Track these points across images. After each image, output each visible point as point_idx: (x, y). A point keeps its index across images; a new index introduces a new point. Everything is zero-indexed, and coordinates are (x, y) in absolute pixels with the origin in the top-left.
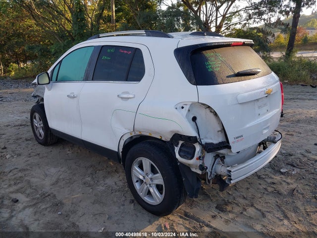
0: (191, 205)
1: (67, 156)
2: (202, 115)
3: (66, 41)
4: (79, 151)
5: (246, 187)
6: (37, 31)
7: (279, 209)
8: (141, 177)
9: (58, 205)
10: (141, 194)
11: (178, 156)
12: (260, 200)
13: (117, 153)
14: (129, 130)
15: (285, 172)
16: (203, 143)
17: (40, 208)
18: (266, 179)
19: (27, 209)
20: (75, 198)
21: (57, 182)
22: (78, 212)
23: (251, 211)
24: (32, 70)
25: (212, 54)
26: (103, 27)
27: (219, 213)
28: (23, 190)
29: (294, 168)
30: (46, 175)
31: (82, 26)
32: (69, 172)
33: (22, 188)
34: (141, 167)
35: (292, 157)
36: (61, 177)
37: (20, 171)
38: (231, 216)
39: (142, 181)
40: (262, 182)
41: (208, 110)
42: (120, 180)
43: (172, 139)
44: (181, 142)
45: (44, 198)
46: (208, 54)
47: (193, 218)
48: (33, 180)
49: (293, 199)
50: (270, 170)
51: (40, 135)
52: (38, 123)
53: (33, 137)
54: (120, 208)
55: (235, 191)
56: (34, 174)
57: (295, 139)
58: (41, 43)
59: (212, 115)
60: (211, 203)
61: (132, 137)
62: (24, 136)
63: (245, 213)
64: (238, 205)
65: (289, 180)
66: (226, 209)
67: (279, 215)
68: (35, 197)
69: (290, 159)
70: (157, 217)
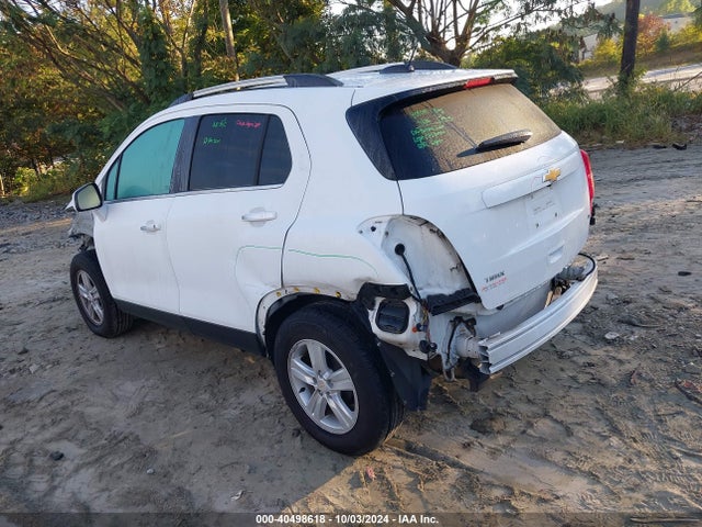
0: (419, 429)
1: (156, 353)
2: (415, 239)
3: (132, 107)
4: (181, 341)
5: (532, 379)
6: (66, 91)
7: (600, 417)
8: (309, 381)
9: (145, 456)
10: (312, 415)
11: (375, 329)
12: (562, 402)
13: (256, 336)
14: (273, 286)
15: (614, 340)
16: (423, 296)
17: (109, 465)
18: (575, 359)
19: (82, 471)
20: (179, 438)
21: (140, 410)
22: (186, 466)
23: (543, 426)
24: (67, 178)
25: (425, 111)
26: (210, 65)
27: (477, 437)
28: (72, 433)
29: (634, 329)
30: (116, 399)
31: (162, 71)
32: (163, 387)
33: (68, 430)
34: (306, 359)
35: (631, 306)
36: (147, 399)
37: (61, 395)
38: (501, 440)
39: (311, 389)
40: (565, 364)
41: (425, 229)
42: (271, 393)
43: (360, 295)
44: (379, 300)
45: (116, 444)
46: (416, 112)
47: (424, 452)
48: (90, 411)
49: (630, 392)
50: (583, 338)
51: (96, 317)
52: (88, 292)
53: (83, 321)
54: (272, 447)
55: (510, 390)
56: (92, 399)
57: (638, 266)
58: (80, 115)
59: (434, 237)
60: (460, 418)
61: (280, 300)
62: (63, 323)
63: (530, 431)
64: (516, 418)
65: (622, 356)
66: (491, 427)
67: (601, 427)
68: (96, 445)
69: (626, 311)
70: (350, 459)
